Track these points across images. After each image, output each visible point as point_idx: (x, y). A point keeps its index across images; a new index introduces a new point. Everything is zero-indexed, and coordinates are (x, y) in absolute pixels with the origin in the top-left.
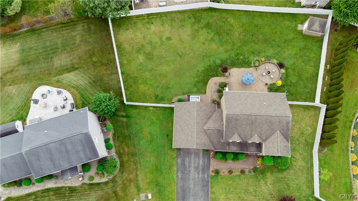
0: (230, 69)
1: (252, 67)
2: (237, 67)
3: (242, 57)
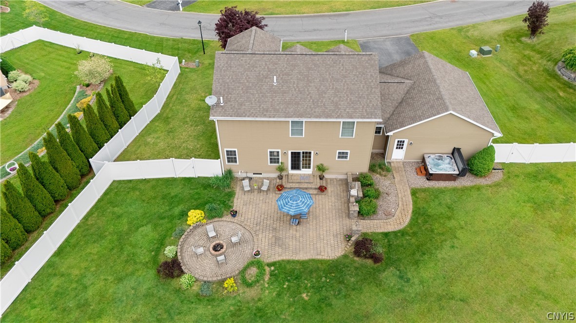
0: (345, 256)
1: (269, 265)
2: (321, 262)
3: (304, 295)
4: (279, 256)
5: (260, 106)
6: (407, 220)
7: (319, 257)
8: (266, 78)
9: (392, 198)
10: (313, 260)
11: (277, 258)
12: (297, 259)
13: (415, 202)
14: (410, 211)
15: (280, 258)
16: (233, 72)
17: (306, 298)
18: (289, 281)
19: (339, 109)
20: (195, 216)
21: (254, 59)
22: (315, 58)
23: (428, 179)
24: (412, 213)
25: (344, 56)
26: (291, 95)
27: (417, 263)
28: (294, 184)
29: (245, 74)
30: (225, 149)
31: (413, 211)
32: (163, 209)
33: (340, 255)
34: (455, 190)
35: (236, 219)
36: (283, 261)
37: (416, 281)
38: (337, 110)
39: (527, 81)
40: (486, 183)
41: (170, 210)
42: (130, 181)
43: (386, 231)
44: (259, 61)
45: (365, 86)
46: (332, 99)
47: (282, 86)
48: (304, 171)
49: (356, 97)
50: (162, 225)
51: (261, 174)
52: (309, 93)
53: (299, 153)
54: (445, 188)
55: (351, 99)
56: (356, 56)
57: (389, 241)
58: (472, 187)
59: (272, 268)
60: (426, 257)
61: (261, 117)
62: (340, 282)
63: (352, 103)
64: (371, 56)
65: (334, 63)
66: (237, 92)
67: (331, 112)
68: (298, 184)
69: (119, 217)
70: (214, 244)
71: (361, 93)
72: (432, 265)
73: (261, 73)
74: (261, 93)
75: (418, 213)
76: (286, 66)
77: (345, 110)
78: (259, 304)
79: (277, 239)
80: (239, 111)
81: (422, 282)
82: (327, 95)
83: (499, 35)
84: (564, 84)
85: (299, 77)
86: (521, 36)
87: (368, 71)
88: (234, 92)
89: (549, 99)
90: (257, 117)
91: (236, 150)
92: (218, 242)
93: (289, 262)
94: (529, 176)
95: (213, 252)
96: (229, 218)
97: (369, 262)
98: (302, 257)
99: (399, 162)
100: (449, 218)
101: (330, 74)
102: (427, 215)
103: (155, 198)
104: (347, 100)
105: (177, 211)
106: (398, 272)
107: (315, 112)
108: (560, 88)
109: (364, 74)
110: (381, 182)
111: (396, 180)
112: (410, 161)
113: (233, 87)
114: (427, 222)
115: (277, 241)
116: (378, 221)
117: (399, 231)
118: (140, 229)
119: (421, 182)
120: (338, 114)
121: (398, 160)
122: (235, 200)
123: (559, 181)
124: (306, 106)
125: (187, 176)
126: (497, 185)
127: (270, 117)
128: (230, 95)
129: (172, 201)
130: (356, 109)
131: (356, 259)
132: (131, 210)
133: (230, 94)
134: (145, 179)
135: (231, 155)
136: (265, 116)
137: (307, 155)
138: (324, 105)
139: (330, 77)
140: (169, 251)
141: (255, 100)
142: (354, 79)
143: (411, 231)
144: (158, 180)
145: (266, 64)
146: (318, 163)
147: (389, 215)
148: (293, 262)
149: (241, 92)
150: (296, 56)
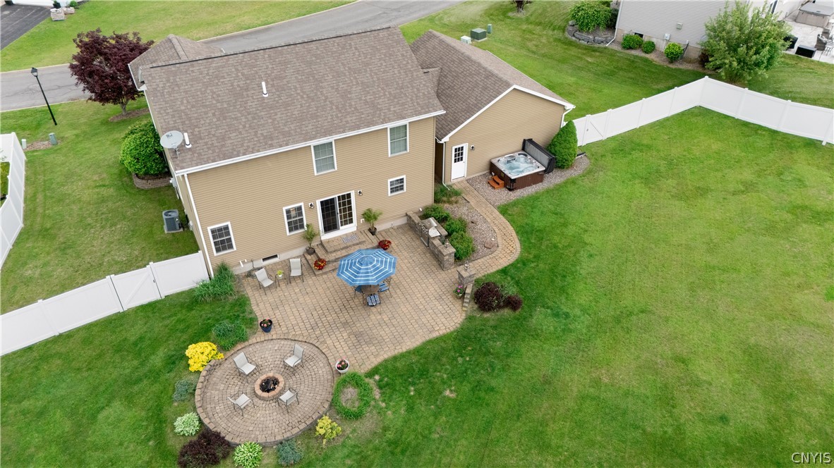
0: (470, 318)
1: (370, 374)
2: (442, 339)
3: (447, 393)
4: (376, 356)
5: (256, 133)
6: (517, 245)
7: (435, 335)
8: (247, 90)
9: (481, 226)
10: (430, 342)
11: (375, 362)
12: (404, 350)
13: (512, 222)
14: (514, 234)
15: (380, 359)
16: (186, 92)
17: (453, 395)
18: (413, 384)
19: (381, 110)
20: (199, 353)
21: (214, 65)
22: (312, 46)
23: (510, 190)
24: (517, 235)
25: (351, 36)
26: (299, 106)
27: (563, 290)
28: (339, 253)
29: (208, 91)
30: (209, 229)
31: (517, 233)
32: (128, 366)
33: (461, 320)
34: (548, 191)
35: (273, 333)
36: (386, 361)
37: (577, 312)
38: (378, 112)
39: (544, 56)
40: (576, 174)
41: (142, 364)
42: (30, 348)
43: (500, 268)
44: (223, 67)
45: (402, 71)
46: (363, 98)
47: (279, 96)
48: (345, 230)
49: (396, 89)
50: (141, 392)
51: (276, 256)
52: (327, 98)
53: (332, 200)
54: (537, 193)
55: (390, 93)
56: (368, 33)
57: (513, 278)
58: (566, 183)
59: (377, 377)
60: (569, 279)
61: (265, 149)
62: (485, 355)
63: (395, 98)
64: (390, 29)
65: (343, 48)
66: (208, 121)
67: (370, 117)
68: (344, 251)
69: (41, 414)
70: (259, 382)
71: (400, 82)
72: (581, 286)
73: (235, 84)
74: (249, 114)
75: (525, 232)
76: (270, 66)
77: (389, 109)
78: (390, 435)
79: (358, 336)
80: (224, 149)
81: (584, 311)
82: (353, 95)
83: (481, 16)
84: (586, 49)
85: (300, 77)
86: (507, 12)
87: (395, 50)
88: (203, 122)
89: (580, 69)
90: (258, 151)
91: (228, 223)
92: (264, 377)
93: (395, 358)
94: (614, 152)
95: (265, 394)
96: (261, 336)
97: (506, 312)
98: (410, 344)
99: (462, 181)
100: (565, 225)
101: (343, 64)
102: (537, 231)
103: (100, 356)
104: (385, 95)
105: (157, 359)
106: (549, 311)
107: (347, 122)
108: (584, 54)
109: (391, 55)
110: (457, 211)
111: (472, 203)
112: (474, 176)
113: (196, 115)
114: (542, 239)
115: (360, 339)
116: (482, 260)
117: (517, 261)
118: (100, 416)
119: (504, 196)
120: (382, 117)
121: (459, 180)
122: (254, 308)
123: (649, 147)
124: (330, 117)
125: (145, 301)
126: (589, 172)
127: (281, 146)
128: (197, 129)
129: (139, 349)
130: (403, 104)
131: (486, 315)
132: (61, 392)
133: (196, 126)
134: (61, 335)
135: (221, 236)
136: (271, 147)
137: (346, 199)
138: (356, 108)
139: (347, 68)
140: (185, 425)
141: (244, 127)
142: (381, 64)
143: (531, 256)
144: (89, 327)
145: (237, 70)
146: (364, 209)
147: (491, 247)
148: (403, 355)
149: (214, 120)
150: (280, 48)
